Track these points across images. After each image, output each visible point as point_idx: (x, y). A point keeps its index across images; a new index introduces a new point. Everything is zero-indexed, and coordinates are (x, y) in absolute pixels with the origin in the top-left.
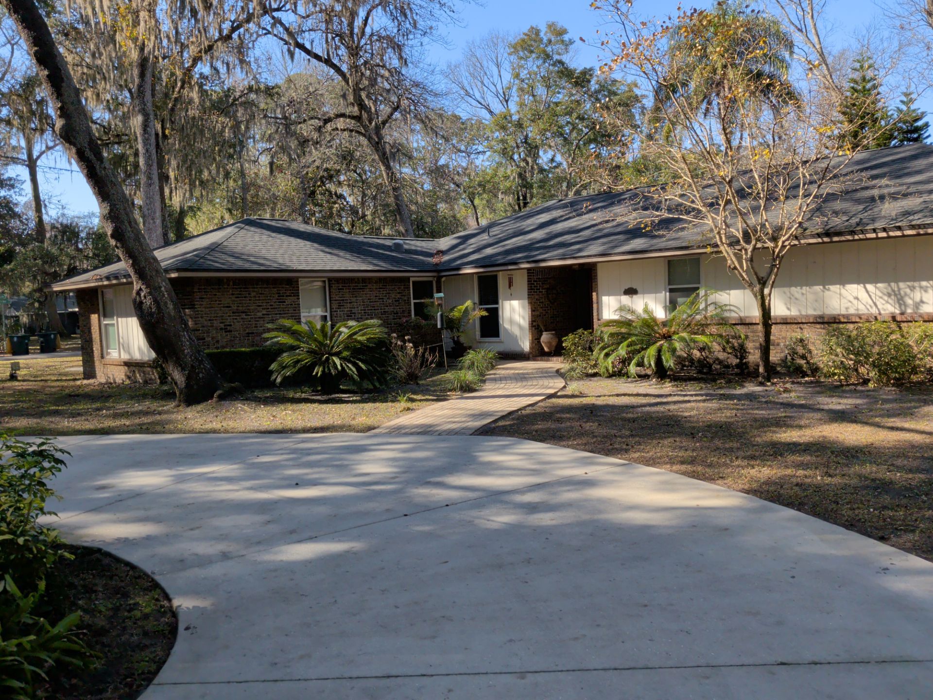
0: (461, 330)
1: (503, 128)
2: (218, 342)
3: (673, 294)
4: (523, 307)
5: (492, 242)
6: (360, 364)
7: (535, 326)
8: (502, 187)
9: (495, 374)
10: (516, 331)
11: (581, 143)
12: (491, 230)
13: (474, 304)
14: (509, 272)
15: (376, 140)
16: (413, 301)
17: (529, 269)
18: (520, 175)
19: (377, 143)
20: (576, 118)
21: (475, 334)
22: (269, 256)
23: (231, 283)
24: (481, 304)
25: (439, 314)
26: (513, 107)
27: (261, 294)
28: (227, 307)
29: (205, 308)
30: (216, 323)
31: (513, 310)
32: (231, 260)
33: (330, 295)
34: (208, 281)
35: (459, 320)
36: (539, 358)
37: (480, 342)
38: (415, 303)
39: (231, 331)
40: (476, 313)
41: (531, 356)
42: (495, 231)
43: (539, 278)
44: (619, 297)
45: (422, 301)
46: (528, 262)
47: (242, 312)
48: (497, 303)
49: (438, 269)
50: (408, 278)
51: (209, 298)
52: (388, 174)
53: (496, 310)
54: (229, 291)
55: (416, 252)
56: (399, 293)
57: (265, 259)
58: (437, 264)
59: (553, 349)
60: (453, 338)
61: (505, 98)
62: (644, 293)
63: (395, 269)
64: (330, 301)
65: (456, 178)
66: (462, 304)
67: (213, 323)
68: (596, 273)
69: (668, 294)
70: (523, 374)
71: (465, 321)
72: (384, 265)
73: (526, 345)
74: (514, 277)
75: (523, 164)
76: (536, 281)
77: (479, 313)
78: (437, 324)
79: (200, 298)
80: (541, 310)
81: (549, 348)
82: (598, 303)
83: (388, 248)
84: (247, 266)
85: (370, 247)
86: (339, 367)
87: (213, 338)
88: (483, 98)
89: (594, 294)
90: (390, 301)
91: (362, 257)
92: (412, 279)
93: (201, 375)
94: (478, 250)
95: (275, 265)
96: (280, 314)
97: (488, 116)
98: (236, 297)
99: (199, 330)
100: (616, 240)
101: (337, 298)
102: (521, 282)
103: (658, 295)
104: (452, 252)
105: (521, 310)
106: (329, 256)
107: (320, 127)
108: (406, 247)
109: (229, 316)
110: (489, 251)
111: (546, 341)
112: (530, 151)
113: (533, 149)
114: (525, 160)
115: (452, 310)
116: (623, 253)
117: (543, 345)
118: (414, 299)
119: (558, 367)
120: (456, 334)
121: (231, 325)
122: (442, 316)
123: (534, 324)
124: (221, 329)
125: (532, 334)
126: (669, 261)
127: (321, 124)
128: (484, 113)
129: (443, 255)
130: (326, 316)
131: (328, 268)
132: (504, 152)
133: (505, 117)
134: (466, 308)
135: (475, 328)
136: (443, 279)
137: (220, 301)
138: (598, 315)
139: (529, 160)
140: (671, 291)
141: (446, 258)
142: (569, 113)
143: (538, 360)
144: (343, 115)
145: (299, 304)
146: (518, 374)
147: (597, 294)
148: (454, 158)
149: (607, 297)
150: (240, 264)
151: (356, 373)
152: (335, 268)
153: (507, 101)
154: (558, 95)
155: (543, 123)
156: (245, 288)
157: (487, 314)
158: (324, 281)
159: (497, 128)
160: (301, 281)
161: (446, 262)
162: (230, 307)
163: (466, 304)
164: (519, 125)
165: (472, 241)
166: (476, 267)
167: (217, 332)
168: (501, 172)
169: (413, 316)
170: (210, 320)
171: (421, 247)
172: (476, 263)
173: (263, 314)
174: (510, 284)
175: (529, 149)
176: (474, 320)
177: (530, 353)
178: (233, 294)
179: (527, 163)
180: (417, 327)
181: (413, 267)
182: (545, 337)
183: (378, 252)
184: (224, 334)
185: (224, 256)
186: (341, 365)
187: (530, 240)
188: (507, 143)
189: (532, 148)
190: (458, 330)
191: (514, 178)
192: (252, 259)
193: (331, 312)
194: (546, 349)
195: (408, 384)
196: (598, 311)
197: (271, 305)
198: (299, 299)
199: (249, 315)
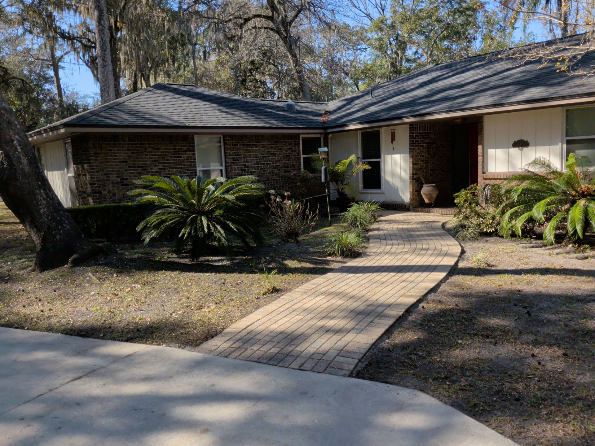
0: (345, 182)
1: (381, 29)
2: (114, 195)
3: (571, 146)
4: (405, 161)
5: (376, 101)
6: (231, 225)
7: (416, 179)
8: (378, 73)
9: (378, 229)
10: (396, 183)
11: (438, 39)
12: (374, 92)
13: (358, 158)
14: (391, 128)
15: (285, 35)
16: (302, 156)
17: (411, 124)
18: (393, 64)
19: (286, 37)
20: (435, 21)
21: (358, 186)
22: (166, 114)
23: (127, 139)
24: (364, 158)
25: (323, 168)
26: (388, 14)
27: (157, 149)
28: (124, 162)
29: (101, 163)
30: (113, 178)
31: (395, 163)
32: (126, 117)
33: (225, 151)
34: (103, 137)
35: (344, 173)
36: (420, 209)
37: (363, 193)
38: (304, 158)
39: (128, 185)
40: (359, 166)
41: (411, 207)
42: (378, 92)
43: (420, 133)
44: (507, 149)
45: (310, 156)
46: (412, 116)
47: (138, 167)
48: (379, 156)
49: (325, 127)
50: (298, 135)
51: (104, 153)
52: (294, 61)
53: (379, 163)
54: (124, 147)
55: (307, 113)
56: (290, 149)
57: (161, 116)
58: (324, 122)
59: (433, 200)
60: (338, 190)
61: (381, 8)
62: (536, 145)
63: (285, 126)
64: (225, 156)
65: (345, 69)
66: (347, 158)
67: (109, 177)
68: (483, 125)
69: (565, 146)
70: (408, 230)
71: (349, 174)
72: (276, 123)
73: (406, 197)
74: (396, 131)
75: (394, 56)
76: (418, 136)
77: (362, 167)
78: (321, 177)
79: (95, 153)
80: (422, 164)
81: (429, 199)
82: (483, 156)
83: (282, 109)
84: (140, 122)
85: (265, 108)
86: (206, 230)
87: (109, 192)
88: (366, 9)
89: (480, 147)
90: (282, 156)
91: (256, 116)
92: (301, 136)
93: (58, 237)
94: (363, 109)
95: (169, 122)
96: (176, 168)
97: (369, 22)
98: (132, 153)
99: (95, 184)
100: (506, 91)
101: (231, 154)
102: (403, 136)
103: (552, 147)
104: (339, 111)
105: (403, 164)
106: (224, 115)
107: (242, 24)
108: (298, 108)
109: (126, 170)
110: (373, 109)
111: (426, 193)
112: (400, 45)
113: (402, 45)
114: (396, 53)
115: (337, 164)
116: (518, 103)
117: (424, 196)
118: (303, 154)
119: (444, 221)
120: (341, 187)
121: (127, 179)
122: (325, 169)
123: (415, 176)
124: (117, 183)
125: (413, 186)
126: (567, 111)
127: (243, 21)
128: (367, 21)
129: (330, 114)
130: (221, 170)
131: (220, 125)
132: (381, 48)
133: (382, 21)
134: (351, 161)
135: (358, 181)
136: (330, 136)
137: (116, 156)
138: (483, 168)
139: (399, 52)
140: (569, 142)
141: (333, 117)
142: (430, 17)
143: (418, 212)
144: (259, 16)
145: (195, 159)
146: (402, 229)
147: (483, 147)
148: (344, 55)
149: (494, 150)
150: (133, 120)
151: (224, 235)
152: (227, 125)
153: (383, 10)
154: (421, 4)
155: (410, 24)
156: (141, 144)
157: (370, 168)
158: (220, 137)
159: (376, 29)
160: (196, 138)
161: (332, 120)
162: (126, 162)
163: (350, 159)
164: (392, 27)
165: (357, 102)
166: (360, 123)
167: (113, 186)
168: (378, 62)
169: (302, 170)
170: (105, 174)
171: (312, 108)
172: (361, 120)
173: (159, 169)
174: (393, 139)
175: (399, 44)
176: (357, 174)
177: (411, 204)
178: (129, 150)
179: (398, 55)
180: (304, 180)
181: (302, 125)
182: (426, 189)
183: (271, 112)
184: (121, 187)
185: (119, 113)
186: (208, 226)
187: (412, 97)
188: (383, 41)
189: (401, 43)
190: (342, 183)
191: (388, 67)
192: (147, 116)
193: (226, 166)
194: (426, 201)
195: (288, 242)
196: (483, 165)
197: (167, 160)
198: (195, 154)
199: (145, 169)
